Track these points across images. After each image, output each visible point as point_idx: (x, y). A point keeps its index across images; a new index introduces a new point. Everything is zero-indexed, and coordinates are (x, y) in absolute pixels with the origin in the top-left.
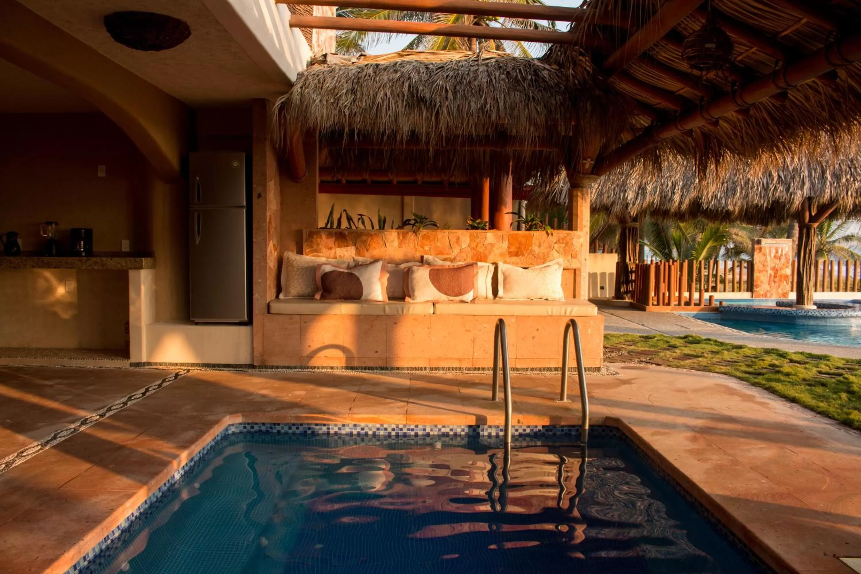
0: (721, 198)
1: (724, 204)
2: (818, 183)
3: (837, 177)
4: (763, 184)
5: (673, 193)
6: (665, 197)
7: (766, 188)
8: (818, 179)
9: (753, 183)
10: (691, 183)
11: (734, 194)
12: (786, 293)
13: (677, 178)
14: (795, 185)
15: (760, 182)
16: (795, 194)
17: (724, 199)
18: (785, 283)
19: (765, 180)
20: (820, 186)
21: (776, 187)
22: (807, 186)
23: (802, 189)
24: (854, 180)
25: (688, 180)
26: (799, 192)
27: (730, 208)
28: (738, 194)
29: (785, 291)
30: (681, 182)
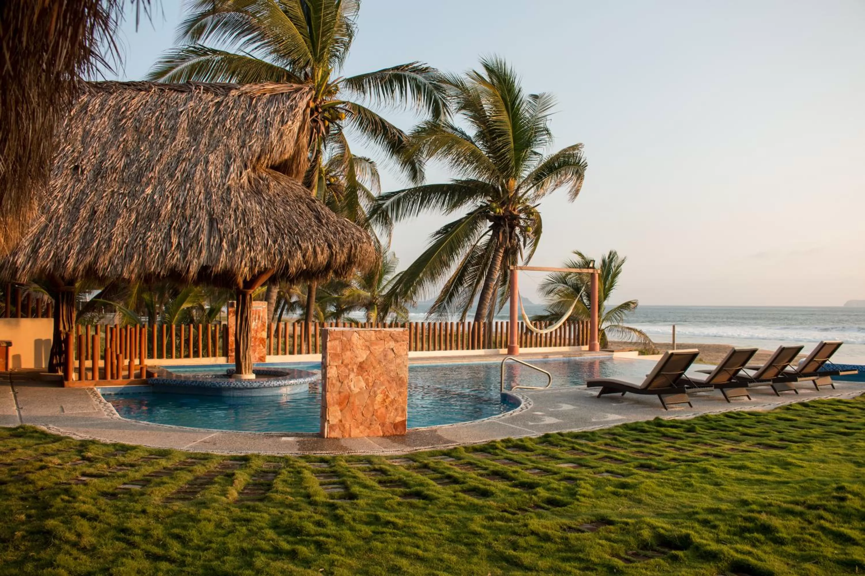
0: (117, 264)
1: (119, 272)
2: (215, 252)
3: (233, 246)
4: (162, 250)
5: (67, 258)
6: (59, 261)
7: (163, 254)
8: (216, 249)
9: (151, 249)
10: (88, 248)
11: (131, 261)
12: (263, 357)
13: (75, 240)
14: (193, 252)
15: (159, 249)
16: (191, 262)
17: (120, 266)
18: (262, 347)
19: (164, 247)
20: (216, 255)
21: (173, 254)
22: (204, 253)
23: (199, 257)
24: (250, 250)
25: (85, 244)
26: (195, 261)
27: (126, 275)
28: (134, 261)
29: (262, 355)
30: (78, 246)
